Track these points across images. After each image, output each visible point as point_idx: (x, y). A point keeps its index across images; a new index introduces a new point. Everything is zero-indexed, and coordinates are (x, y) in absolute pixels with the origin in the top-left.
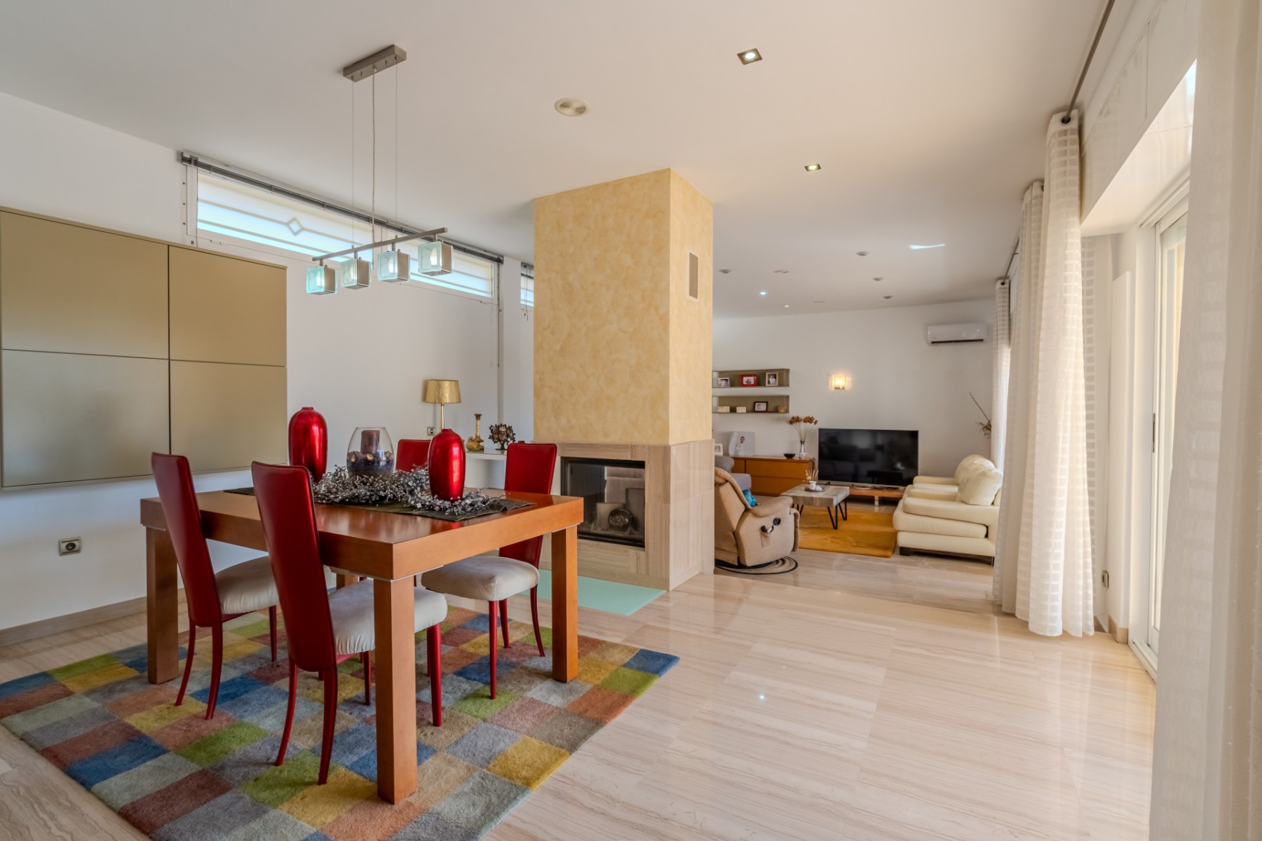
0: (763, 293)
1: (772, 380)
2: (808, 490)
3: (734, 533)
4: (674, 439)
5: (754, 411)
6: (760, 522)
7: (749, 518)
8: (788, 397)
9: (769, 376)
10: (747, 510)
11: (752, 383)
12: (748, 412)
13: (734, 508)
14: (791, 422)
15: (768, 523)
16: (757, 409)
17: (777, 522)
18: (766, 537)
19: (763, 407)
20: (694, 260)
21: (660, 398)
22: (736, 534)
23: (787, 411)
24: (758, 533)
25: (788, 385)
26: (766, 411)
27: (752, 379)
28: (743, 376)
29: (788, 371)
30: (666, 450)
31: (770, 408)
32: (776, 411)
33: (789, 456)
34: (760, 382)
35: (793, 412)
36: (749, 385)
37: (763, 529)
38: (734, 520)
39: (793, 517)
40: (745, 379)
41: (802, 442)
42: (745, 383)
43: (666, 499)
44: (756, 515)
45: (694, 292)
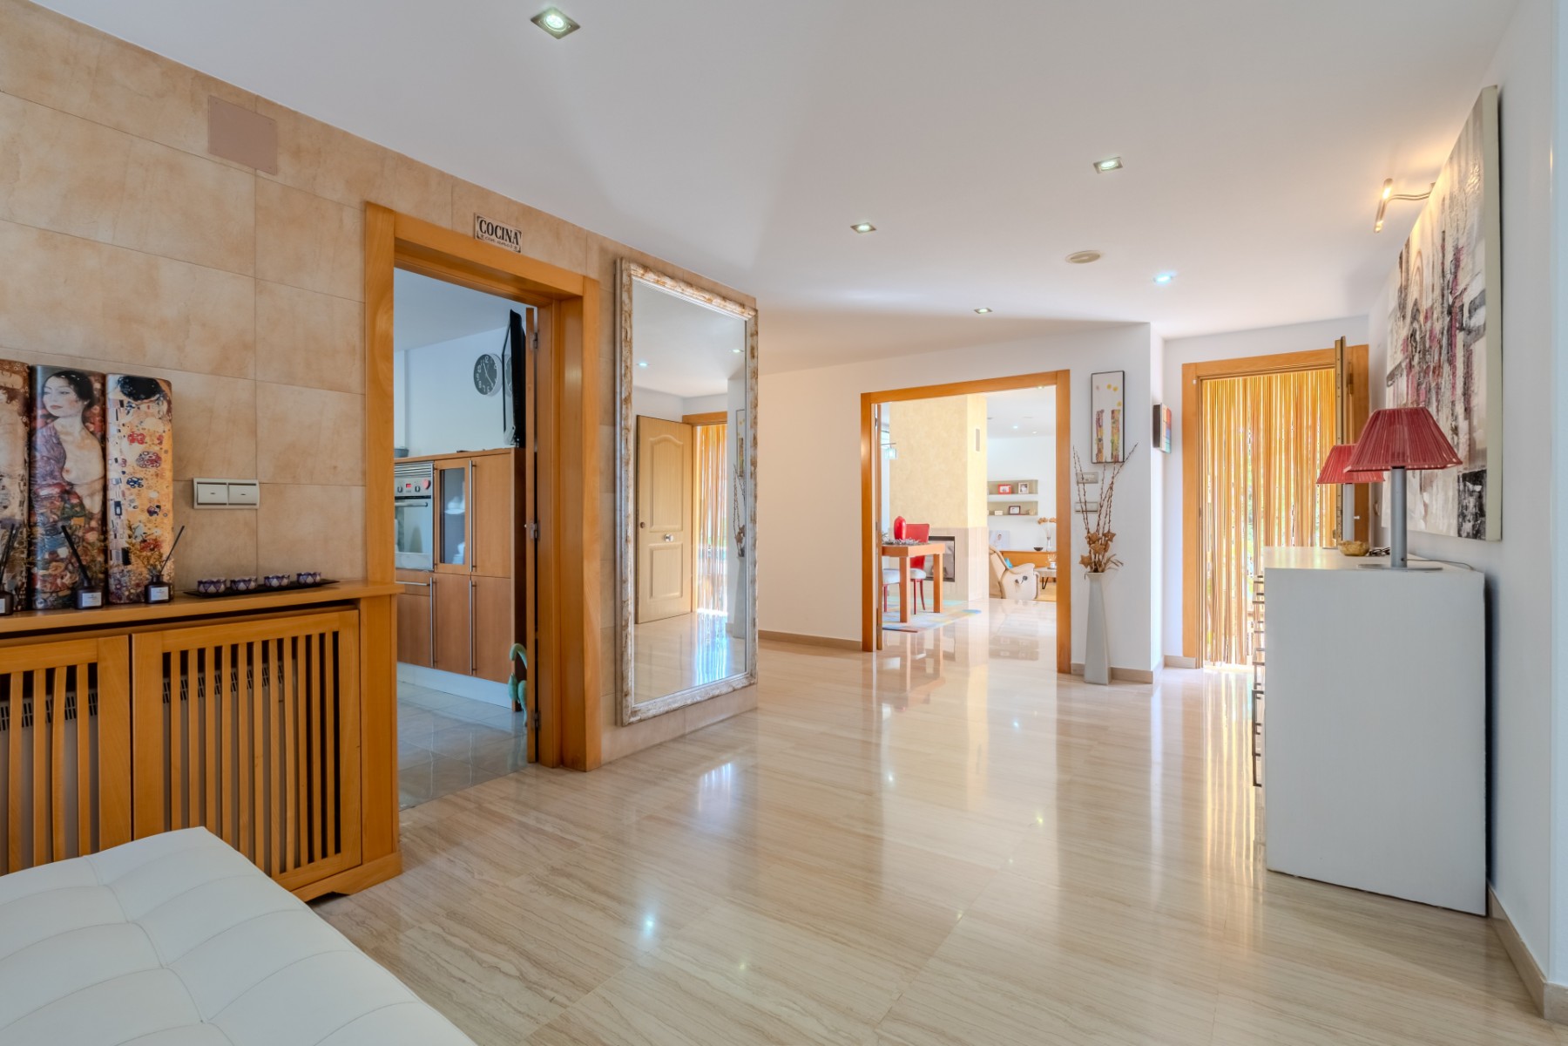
0: (1016, 427)
1: (1024, 489)
2: (1049, 568)
3: (999, 583)
4: (970, 525)
5: (1009, 514)
6: (1016, 577)
7: (1008, 574)
8: (1036, 502)
9: (1021, 485)
10: (1006, 569)
11: (1008, 491)
12: (1004, 514)
13: (1000, 568)
14: (1039, 523)
15: (1020, 579)
16: (1011, 512)
17: (1025, 578)
18: (1019, 586)
19: (1016, 510)
20: (978, 431)
21: (963, 504)
22: (1000, 583)
23: (1036, 514)
24: (1013, 583)
25: (1037, 493)
26: (1019, 514)
27: (1007, 489)
28: (1000, 486)
29: (1036, 481)
30: (966, 531)
31: (1022, 512)
32: (1027, 514)
33: (1038, 549)
34: (1013, 491)
35: (1041, 515)
36: (1004, 493)
37: (1017, 581)
38: (999, 576)
39: (1035, 577)
40: (1002, 488)
41: (1048, 538)
42: (1001, 491)
43: (966, 554)
44: (1012, 573)
45: (978, 449)
